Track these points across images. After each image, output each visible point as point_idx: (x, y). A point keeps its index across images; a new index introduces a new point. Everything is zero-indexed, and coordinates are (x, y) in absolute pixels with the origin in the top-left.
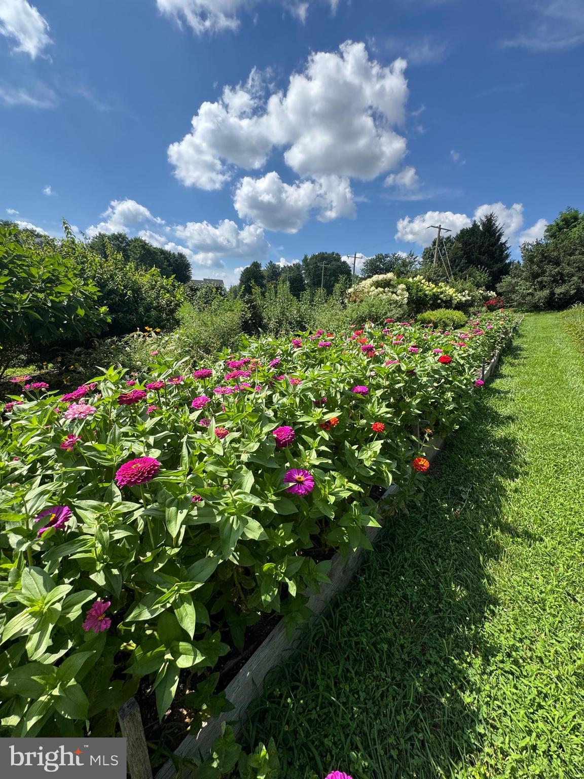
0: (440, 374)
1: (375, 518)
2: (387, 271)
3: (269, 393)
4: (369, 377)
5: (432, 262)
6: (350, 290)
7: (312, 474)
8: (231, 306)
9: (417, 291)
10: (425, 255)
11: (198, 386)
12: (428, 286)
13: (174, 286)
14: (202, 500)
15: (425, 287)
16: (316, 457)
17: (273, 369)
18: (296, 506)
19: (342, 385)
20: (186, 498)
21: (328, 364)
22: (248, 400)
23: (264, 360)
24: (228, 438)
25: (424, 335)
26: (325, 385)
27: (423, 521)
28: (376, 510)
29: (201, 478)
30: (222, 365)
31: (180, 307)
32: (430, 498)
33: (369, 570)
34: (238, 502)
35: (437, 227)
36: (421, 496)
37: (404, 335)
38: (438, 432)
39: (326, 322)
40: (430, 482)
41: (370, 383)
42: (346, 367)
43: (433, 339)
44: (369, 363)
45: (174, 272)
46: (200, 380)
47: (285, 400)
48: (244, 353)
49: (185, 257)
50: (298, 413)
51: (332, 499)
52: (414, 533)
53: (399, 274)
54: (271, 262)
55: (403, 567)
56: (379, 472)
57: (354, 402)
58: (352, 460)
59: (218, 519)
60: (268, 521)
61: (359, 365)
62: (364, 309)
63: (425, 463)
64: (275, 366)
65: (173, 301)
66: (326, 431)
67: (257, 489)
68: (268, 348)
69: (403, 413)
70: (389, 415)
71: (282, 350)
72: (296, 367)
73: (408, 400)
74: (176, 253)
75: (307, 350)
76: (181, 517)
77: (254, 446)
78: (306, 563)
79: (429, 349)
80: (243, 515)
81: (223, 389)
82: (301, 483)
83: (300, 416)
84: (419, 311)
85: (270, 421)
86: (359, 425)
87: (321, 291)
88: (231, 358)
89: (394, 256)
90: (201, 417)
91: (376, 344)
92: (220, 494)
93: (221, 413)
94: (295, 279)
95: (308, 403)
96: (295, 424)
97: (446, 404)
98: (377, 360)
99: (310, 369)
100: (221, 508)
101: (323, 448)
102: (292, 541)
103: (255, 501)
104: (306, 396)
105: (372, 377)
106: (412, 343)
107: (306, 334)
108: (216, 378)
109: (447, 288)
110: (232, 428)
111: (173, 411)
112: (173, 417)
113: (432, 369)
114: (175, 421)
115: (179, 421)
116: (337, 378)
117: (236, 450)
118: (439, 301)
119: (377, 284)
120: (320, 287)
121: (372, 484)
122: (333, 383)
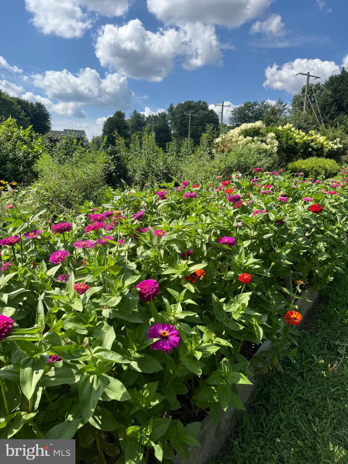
0: (310, 224)
1: (246, 376)
2: (256, 119)
3: (132, 245)
4: (236, 228)
5: (302, 110)
6: (218, 140)
7: (177, 328)
8: (93, 158)
9: (287, 140)
10: (295, 103)
11: (57, 241)
12: (298, 134)
13: (31, 137)
14: (60, 360)
15: (295, 135)
16: (181, 310)
17: (136, 221)
18: (162, 364)
19: (207, 236)
20: (42, 358)
21: (194, 215)
22: (110, 253)
23: (127, 212)
24: (89, 294)
25: (293, 184)
26: (190, 236)
27: (299, 379)
28: (247, 367)
29: (58, 335)
30: (84, 218)
31: (38, 159)
32: (305, 354)
33: (243, 433)
34: (99, 360)
35: (305, 74)
36: (295, 351)
37: (273, 184)
38: (312, 285)
39: (194, 174)
40: (305, 337)
41: (238, 234)
42: (211, 217)
43: (303, 188)
44: (235, 214)
45: (32, 122)
46: (59, 233)
47: (149, 252)
48: (107, 206)
49: (44, 107)
50: (163, 266)
51: (199, 355)
52: (290, 392)
53: (268, 122)
54: (135, 111)
55: (278, 428)
56: (249, 327)
57: (221, 253)
58: (220, 314)
59: (77, 379)
60: (132, 381)
61: (225, 215)
62: (232, 159)
63: (297, 316)
64: (140, 218)
65: (31, 152)
66: (191, 283)
67: (120, 346)
68: (131, 199)
69: (273, 264)
70: (257, 266)
71: (146, 202)
72: (161, 220)
73: (278, 251)
74: (34, 103)
75: (172, 201)
76: (37, 377)
77: (116, 300)
78: (173, 426)
79: (300, 198)
80: (103, 374)
81: (84, 243)
82: (166, 338)
83: (164, 268)
84: (290, 160)
85: (134, 274)
86: (226, 277)
87: (188, 141)
88: (93, 211)
89: (263, 104)
90: (60, 272)
91: (244, 194)
92: (79, 352)
93: (82, 267)
94: (160, 129)
95: (173, 256)
96: (160, 277)
97: (319, 254)
98: (245, 210)
99: (175, 221)
100: (79, 367)
101: (189, 301)
102: (157, 402)
103: (116, 358)
104: (171, 248)
105: (240, 228)
106: (282, 193)
107: (171, 185)
108: (76, 232)
109: (318, 136)
110: (93, 283)
111: (29, 267)
112: (29, 274)
113: (301, 218)
114: (32, 277)
115: (35, 277)
116: (202, 229)
117: (97, 305)
118: (310, 149)
119: (246, 133)
120: (187, 137)
121: (242, 340)
122: (198, 234)
